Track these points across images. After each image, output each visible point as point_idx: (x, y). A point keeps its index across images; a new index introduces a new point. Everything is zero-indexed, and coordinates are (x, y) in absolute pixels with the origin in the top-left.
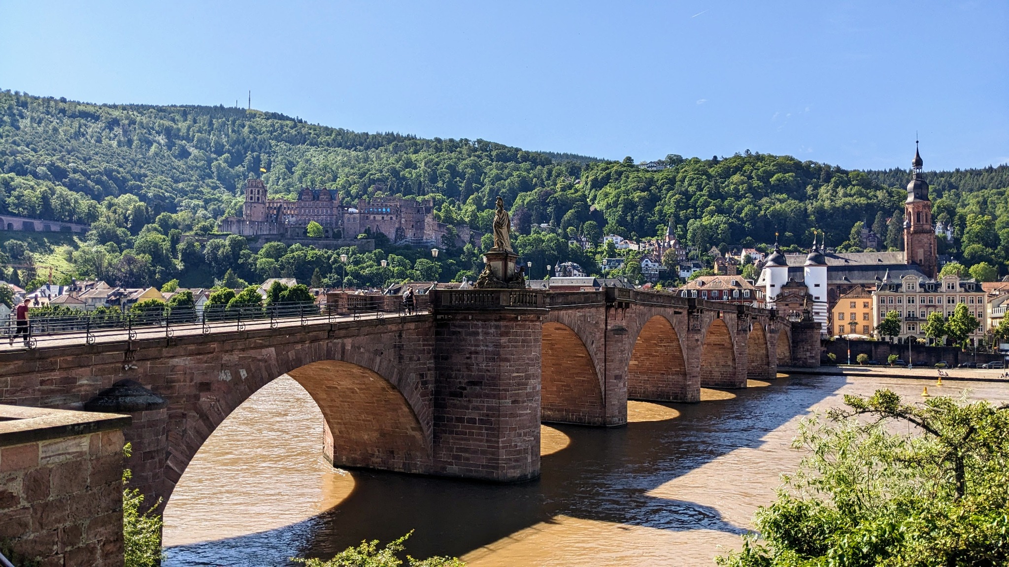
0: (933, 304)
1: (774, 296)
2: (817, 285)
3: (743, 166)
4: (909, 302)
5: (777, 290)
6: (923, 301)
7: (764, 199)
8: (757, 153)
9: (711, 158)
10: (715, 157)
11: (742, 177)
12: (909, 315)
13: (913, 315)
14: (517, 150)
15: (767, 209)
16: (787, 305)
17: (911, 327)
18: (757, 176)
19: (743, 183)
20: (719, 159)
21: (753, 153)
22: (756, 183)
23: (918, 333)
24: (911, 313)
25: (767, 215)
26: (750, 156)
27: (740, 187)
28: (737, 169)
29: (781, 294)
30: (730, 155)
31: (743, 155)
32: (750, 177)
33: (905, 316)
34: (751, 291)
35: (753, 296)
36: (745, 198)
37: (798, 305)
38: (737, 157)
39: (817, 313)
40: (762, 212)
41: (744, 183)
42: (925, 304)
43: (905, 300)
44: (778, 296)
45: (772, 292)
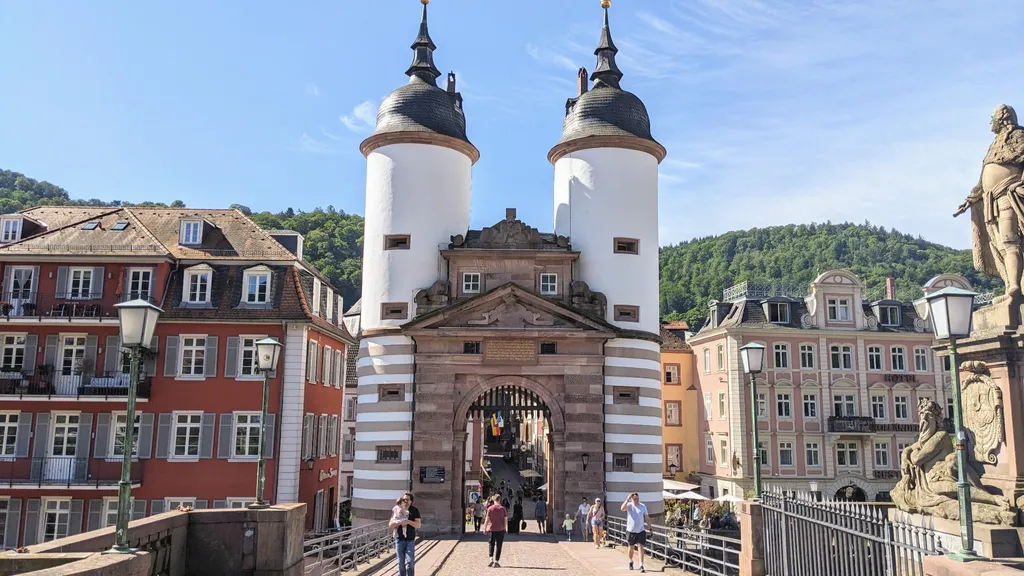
0: (906, 371)
1: (406, 296)
2: (626, 246)
3: (324, 221)
4: (836, 365)
5: (420, 268)
6: (875, 362)
7: (348, 261)
8: (342, 211)
9: (285, 211)
10: (290, 210)
11: (322, 234)
12: (838, 407)
13: (850, 406)
14: (15, 175)
15: (351, 272)
16: (471, 348)
17: (848, 450)
18: (341, 235)
19: (322, 239)
20: (296, 213)
21: (338, 211)
22: (338, 242)
23: (870, 475)
24: (844, 402)
25: (350, 281)
26: (334, 213)
27: (319, 244)
28: (317, 225)
29: (444, 287)
30: (309, 209)
31: (325, 211)
32: (332, 235)
33: (827, 415)
34: (281, 272)
35: (287, 301)
36: (325, 257)
37: (530, 351)
38: (319, 211)
39: (628, 396)
40: (345, 277)
41: (324, 240)
42: (883, 370)
43: (823, 355)
44: (424, 297)
45: (392, 277)
